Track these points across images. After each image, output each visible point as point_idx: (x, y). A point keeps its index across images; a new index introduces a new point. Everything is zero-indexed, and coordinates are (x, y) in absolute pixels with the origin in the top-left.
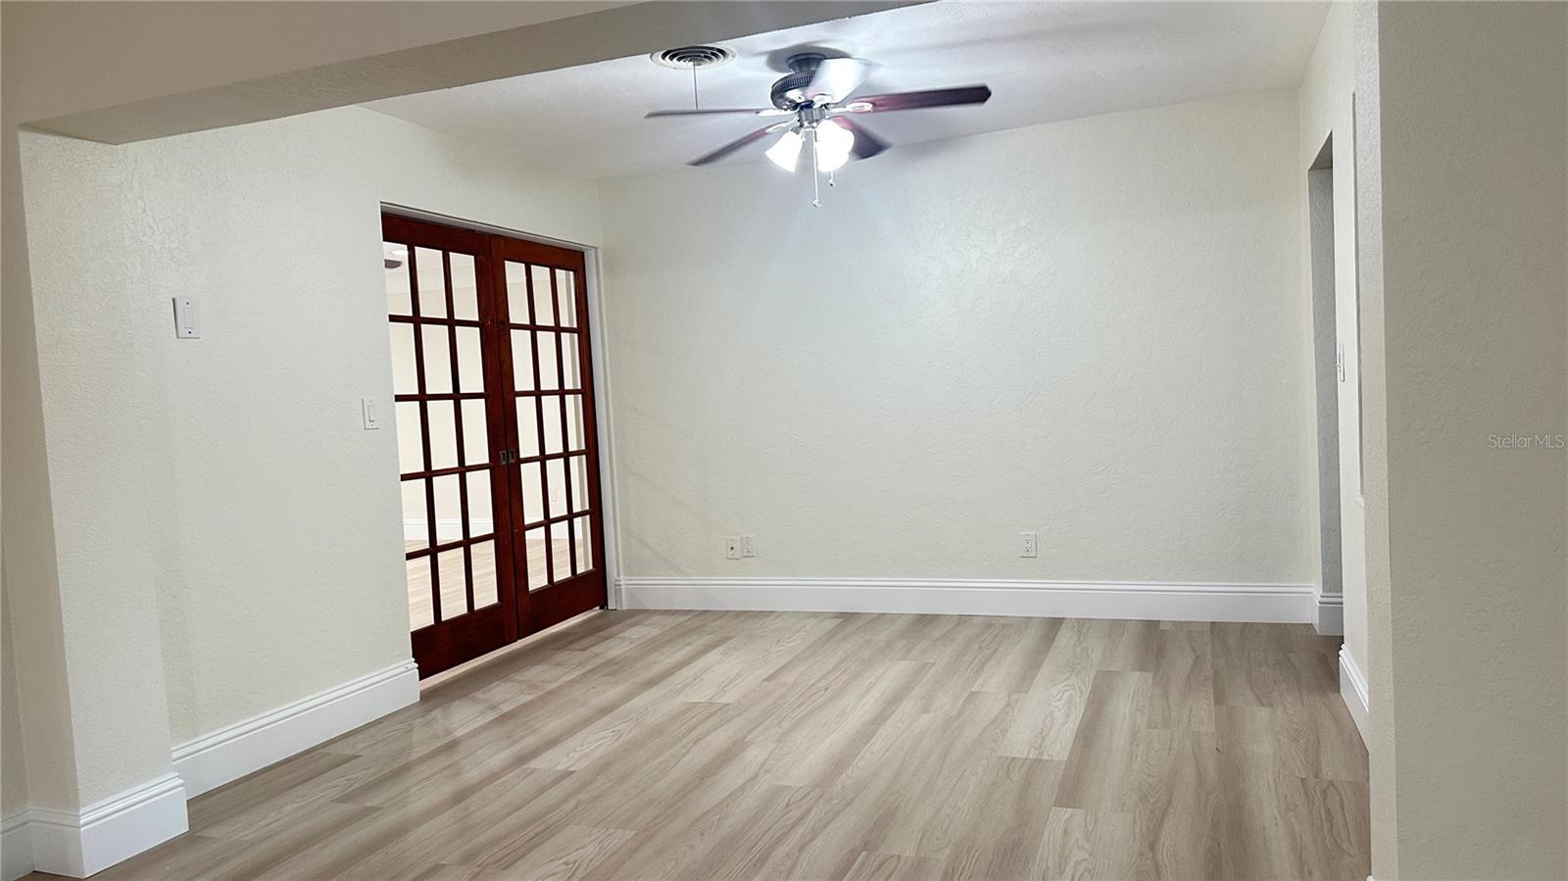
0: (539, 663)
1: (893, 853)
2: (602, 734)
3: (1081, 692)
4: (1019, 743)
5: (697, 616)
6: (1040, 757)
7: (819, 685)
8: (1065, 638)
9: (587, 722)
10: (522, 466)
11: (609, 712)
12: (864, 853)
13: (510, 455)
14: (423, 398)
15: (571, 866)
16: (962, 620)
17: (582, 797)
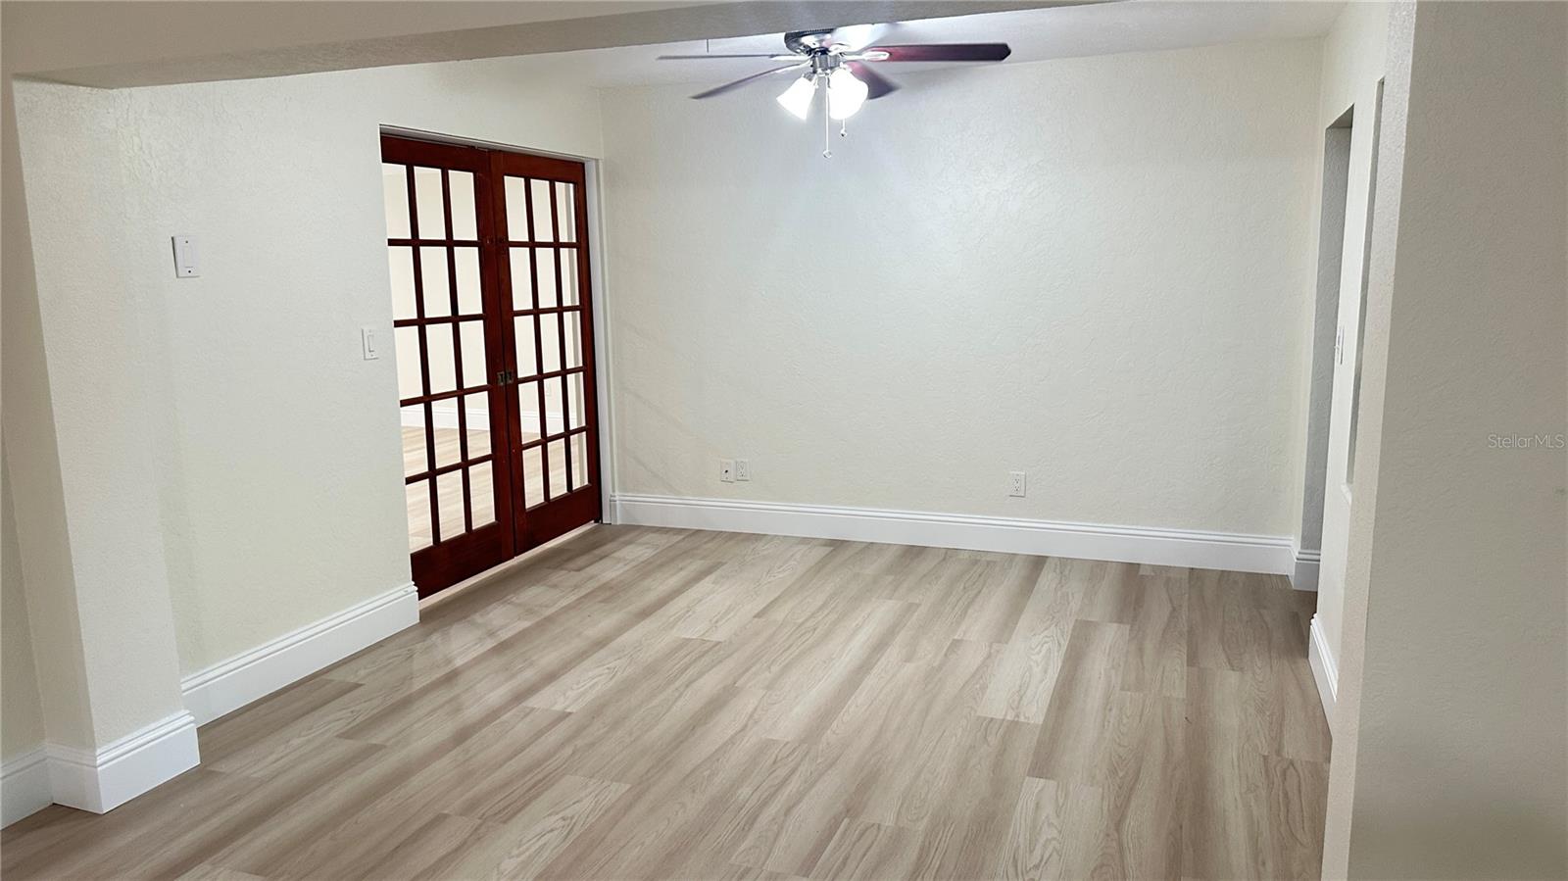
0: (536, 582)
1: (872, 822)
2: (597, 671)
3: (1059, 644)
4: (996, 705)
5: (690, 535)
6: (1016, 719)
7: (808, 624)
8: (1047, 579)
9: (582, 656)
10: (520, 386)
11: (605, 645)
12: (846, 821)
13: (508, 376)
14: (421, 322)
15: (569, 821)
16: (949, 554)
17: (579, 742)
